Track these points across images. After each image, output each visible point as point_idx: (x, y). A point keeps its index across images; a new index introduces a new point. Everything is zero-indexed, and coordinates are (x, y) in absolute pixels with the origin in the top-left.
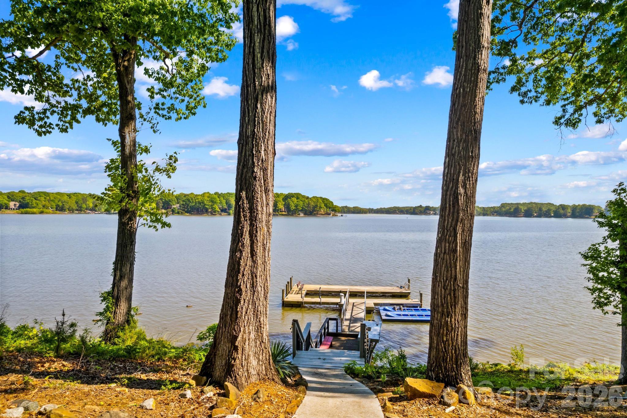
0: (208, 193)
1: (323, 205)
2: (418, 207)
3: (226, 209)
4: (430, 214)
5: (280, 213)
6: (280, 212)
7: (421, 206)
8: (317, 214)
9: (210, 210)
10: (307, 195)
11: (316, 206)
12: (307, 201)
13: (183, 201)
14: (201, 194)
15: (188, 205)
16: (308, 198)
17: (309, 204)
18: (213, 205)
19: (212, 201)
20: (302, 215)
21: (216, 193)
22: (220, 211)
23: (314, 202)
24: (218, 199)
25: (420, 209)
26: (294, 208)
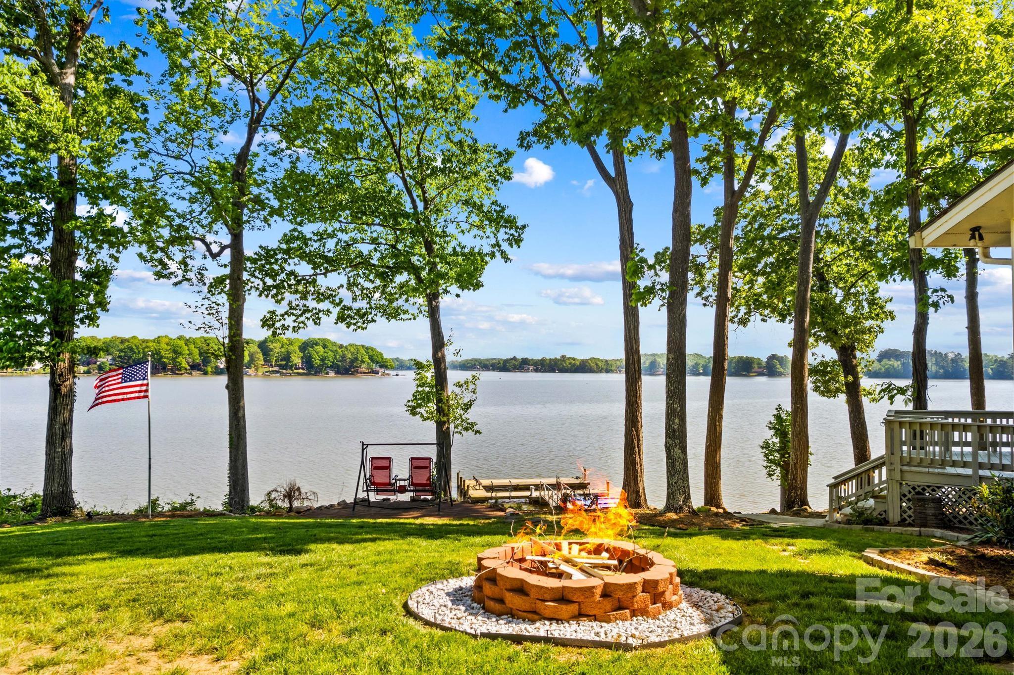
0: (166, 336)
1: (366, 359)
2: (511, 359)
3: (199, 365)
4: (528, 370)
5: (296, 371)
6: (296, 369)
7: (514, 359)
8: (357, 372)
9: (170, 367)
10: (339, 342)
11: (356, 359)
12: (340, 351)
13: (121, 351)
14: (152, 338)
15: (130, 358)
16: (341, 346)
17: (343, 356)
18: (176, 358)
19: (175, 352)
20: (332, 374)
21: (180, 338)
22: (188, 367)
23: (352, 353)
24: (186, 348)
25: (514, 362)
26: (319, 362)
